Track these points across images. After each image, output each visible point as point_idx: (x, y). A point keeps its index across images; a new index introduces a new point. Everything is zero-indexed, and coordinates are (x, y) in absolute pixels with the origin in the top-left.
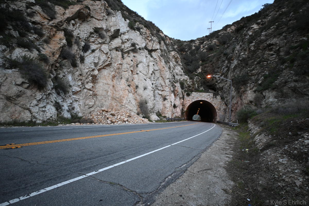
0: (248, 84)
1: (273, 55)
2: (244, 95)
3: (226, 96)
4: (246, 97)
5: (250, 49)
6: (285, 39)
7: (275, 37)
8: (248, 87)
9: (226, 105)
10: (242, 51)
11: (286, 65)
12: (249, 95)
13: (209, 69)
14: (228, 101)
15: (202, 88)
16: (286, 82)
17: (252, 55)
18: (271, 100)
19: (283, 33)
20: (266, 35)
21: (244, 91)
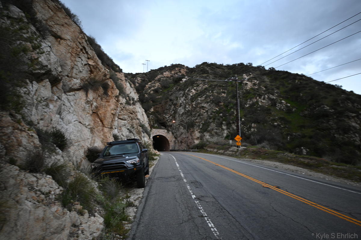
0: (194, 127)
1: (205, 113)
2: (193, 133)
3: (176, 131)
4: (195, 135)
5: (192, 105)
6: (210, 106)
7: (205, 103)
8: (194, 129)
9: (176, 138)
10: (187, 104)
11: (212, 120)
12: (197, 134)
13: (160, 110)
14: (177, 136)
15: (156, 125)
16: (213, 129)
17: (194, 110)
18: (208, 137)
19: (209, 102)
20: (201, 100)
21: (193, 131)
